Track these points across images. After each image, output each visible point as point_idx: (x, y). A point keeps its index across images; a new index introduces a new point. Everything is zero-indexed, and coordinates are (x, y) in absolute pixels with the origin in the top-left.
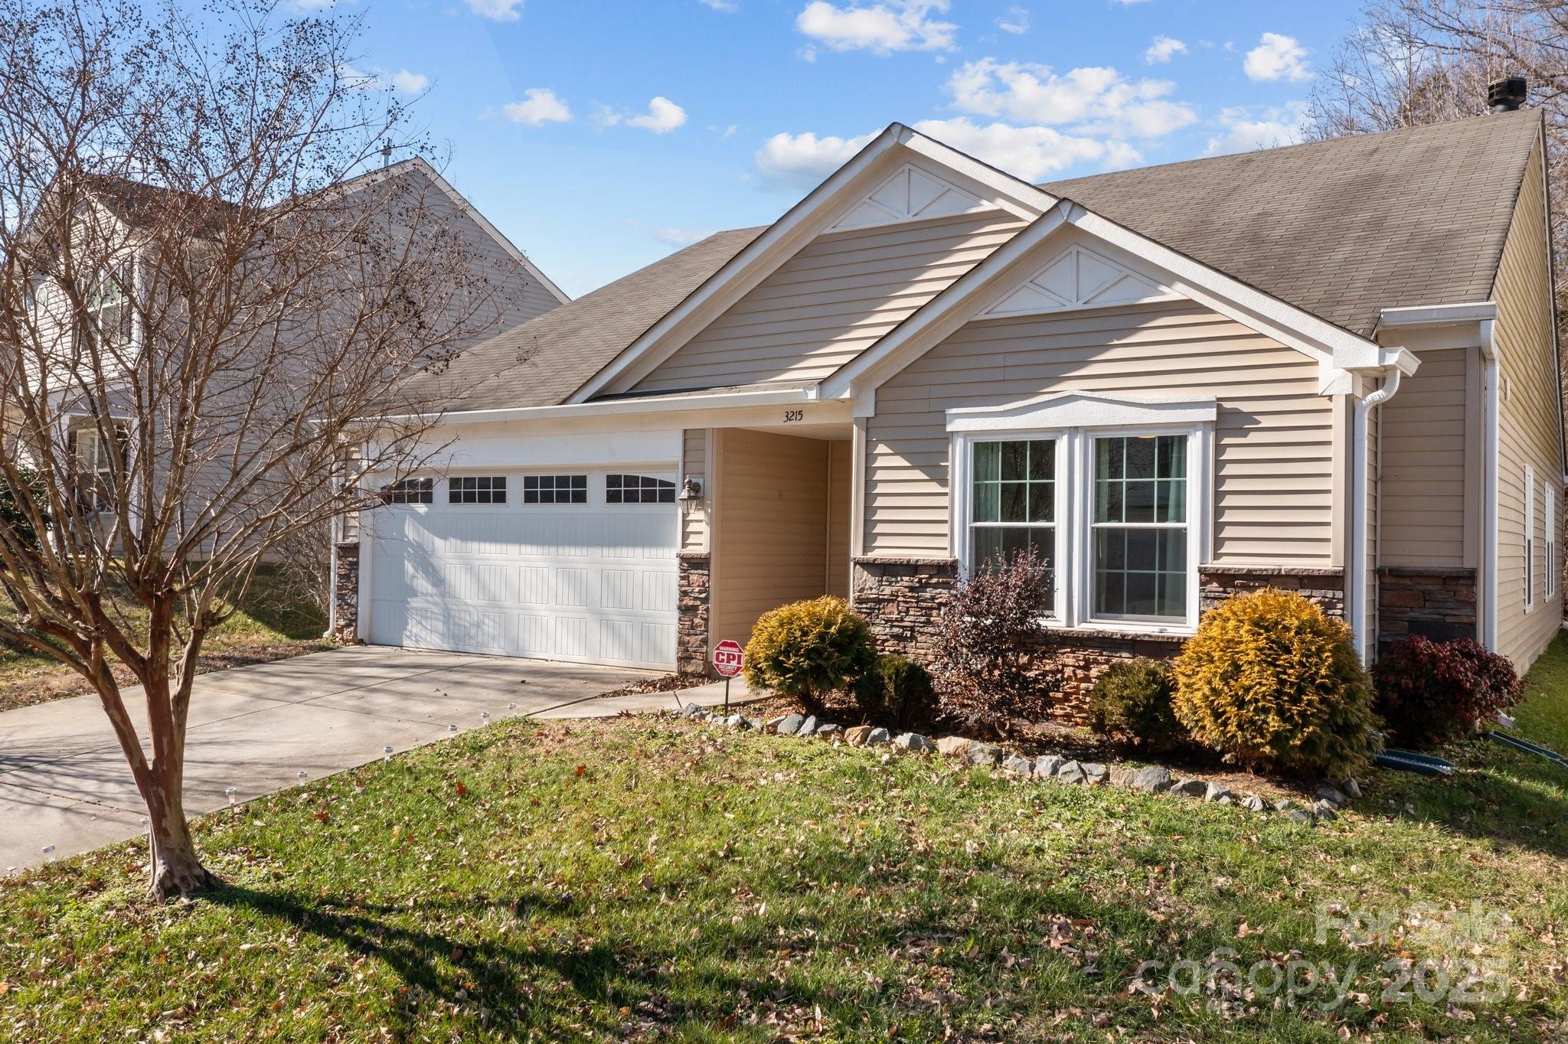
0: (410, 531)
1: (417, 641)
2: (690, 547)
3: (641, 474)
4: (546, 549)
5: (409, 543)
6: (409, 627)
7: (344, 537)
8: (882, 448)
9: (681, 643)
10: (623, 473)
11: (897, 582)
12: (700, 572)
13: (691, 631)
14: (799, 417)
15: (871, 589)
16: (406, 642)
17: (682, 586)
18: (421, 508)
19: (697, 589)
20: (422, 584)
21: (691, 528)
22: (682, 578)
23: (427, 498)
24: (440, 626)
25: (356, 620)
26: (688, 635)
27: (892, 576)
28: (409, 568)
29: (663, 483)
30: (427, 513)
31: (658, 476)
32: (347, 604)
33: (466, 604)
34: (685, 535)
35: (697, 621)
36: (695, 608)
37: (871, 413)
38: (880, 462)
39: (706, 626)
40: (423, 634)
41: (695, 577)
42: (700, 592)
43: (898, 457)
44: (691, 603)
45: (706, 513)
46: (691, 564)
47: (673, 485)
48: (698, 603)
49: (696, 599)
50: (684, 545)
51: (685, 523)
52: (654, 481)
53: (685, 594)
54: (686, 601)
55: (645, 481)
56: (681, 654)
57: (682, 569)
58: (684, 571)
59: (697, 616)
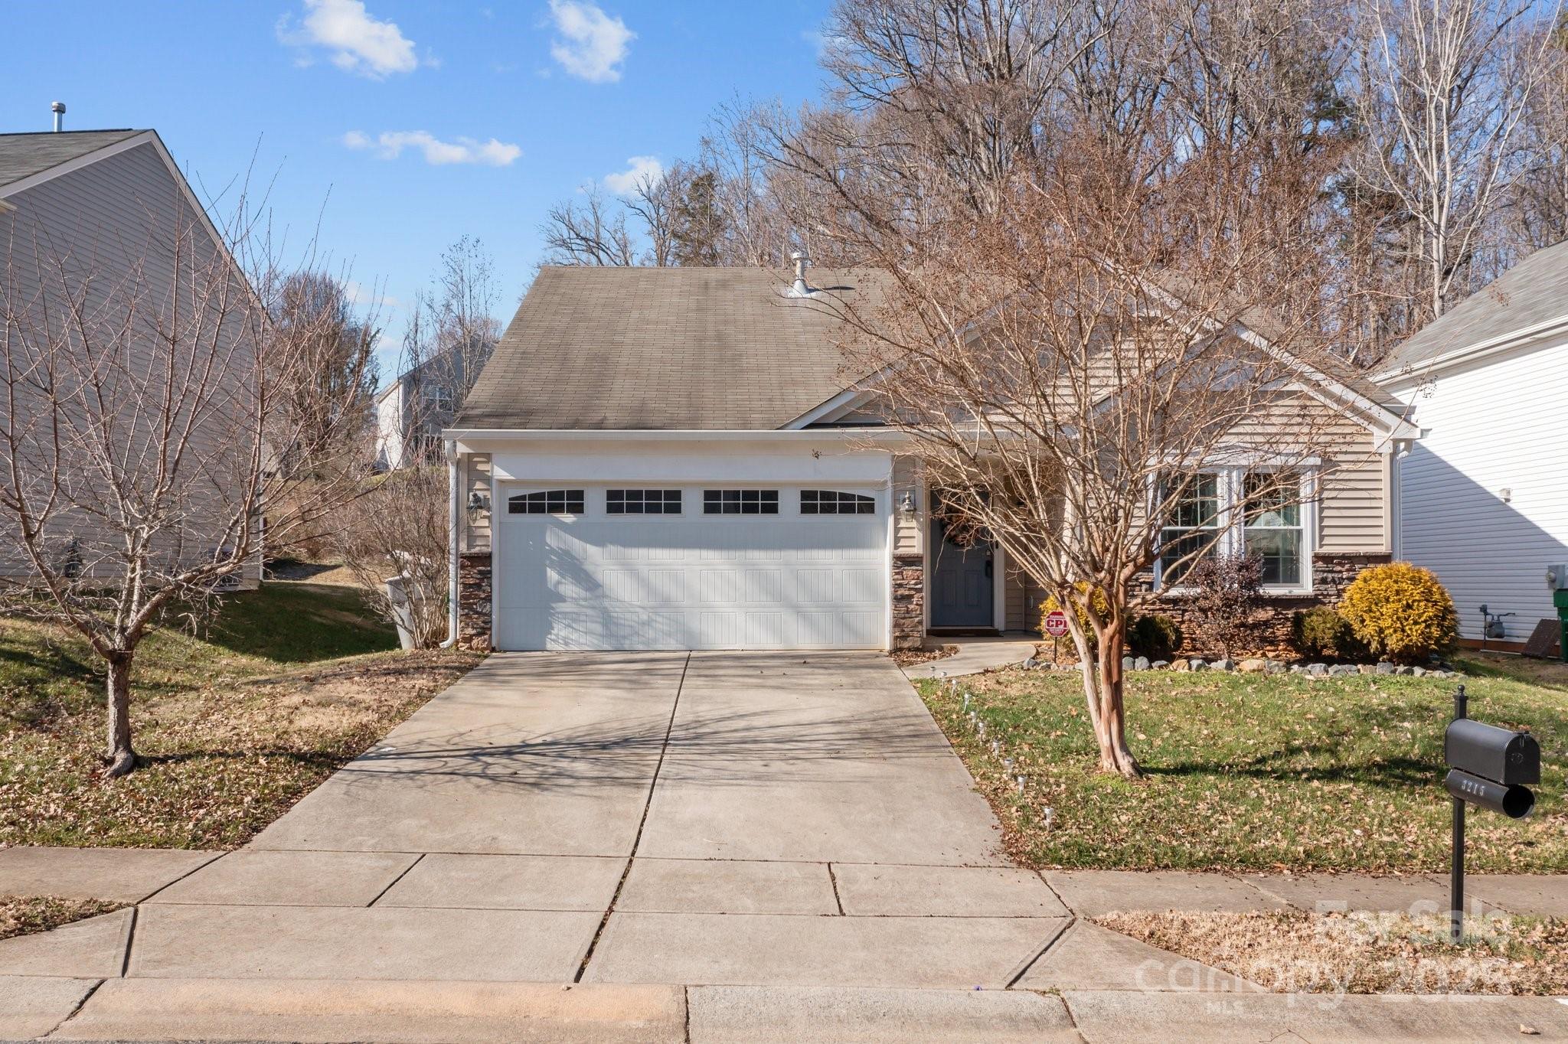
0: (552, 540)
1: (566, 644)
2: (901, 549)
3: (838, 490)
4: (732, 553)
5: (552, 551)
6: (555, 631)
7: (469, 547)
9: (896, 625)
10: (819, 488)
12: (914, 567)
13: (906, 615)
16: (549, 646)
17: (897, 579)
18: (568, 518)
19: (913, 582)
20: (569, 589)
21: (902, 533)
22: (897, 574)
23: (577, 508)
24: (598, 628)
25: (490, 629)
26: (904, 618)
28: (552, 575)
29: (861, 498)
30: (574, 523)
31: (855, 492)
32: (477, 613)
33: (632, 606)
34: (897, 539)
35: (911, 607)
36: (911, 597)
39: (921, 610)
40: (574, 636)
41: (909, 571)
42: (916, 584)
44: (907, 593)
45: (918, 521)
46: (903, 562)
47: (873, 500)
48: (913, 592)
49: (910, 589)
50: (896, 547)
51: (897, 530)
52: (852, 497)
53: (900, 586)
54: (901, 592)
55: (843, 496)
56: (897, 634)
57: (895, 567)
58: (898, 568)
59: (912, 603)
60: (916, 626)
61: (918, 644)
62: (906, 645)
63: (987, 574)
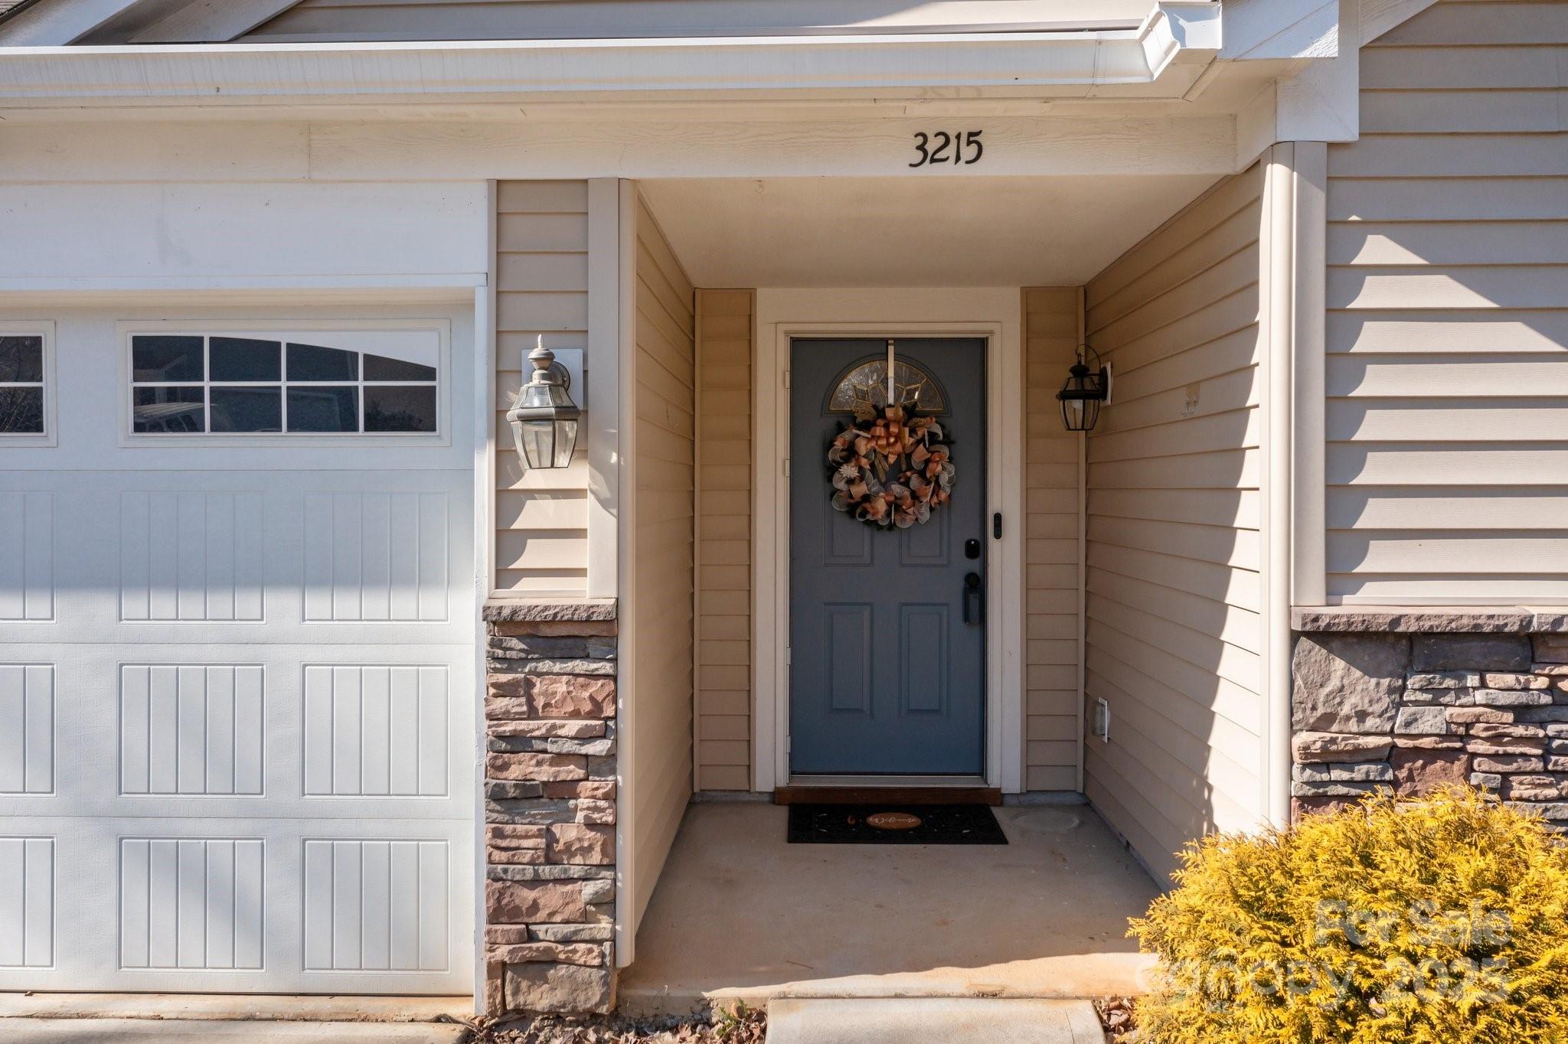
2: (526, 585)
3: (286, 334)
8: (1377, 249)
9: (499, 913)
10: (206, 330)
11: (1463, 690)
12: (580, 666)
13: (546, 871)
14: (968, 152)
15: (1362, 716)
17: (507, 716)
19: (573, 727)
21: (532, 516)
22: (503, 690)
26: (536, 882)
27: (1446, 671)
29: (378, 366)
31: (361, 342)
34: (509, 543)
35: (568, 833)
36: (561, 791)
37: (1349, 131)
38: (1373, 294)
39: (609, 848)
41: (556, 682)
42: (584, 737)
43: (1443, 279)
45: (599, 466)
46: (530, 639)
47: (429, 373)
48: (572, 771)
49: (560, 758)
50: (504, 576)
51: (507, 501)
52: (339, 362)
53: (517, 743)
54: (522, 768)
55: (308, 360)
56: (502, 952)
57: (499, 660)
58: (510, 664)
59: (568, 817)
60: (585, 918)
61: (592, 997)
62: (541, 998)
63: (966, 618)
